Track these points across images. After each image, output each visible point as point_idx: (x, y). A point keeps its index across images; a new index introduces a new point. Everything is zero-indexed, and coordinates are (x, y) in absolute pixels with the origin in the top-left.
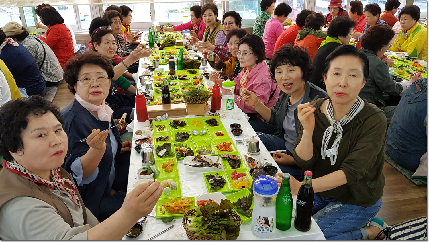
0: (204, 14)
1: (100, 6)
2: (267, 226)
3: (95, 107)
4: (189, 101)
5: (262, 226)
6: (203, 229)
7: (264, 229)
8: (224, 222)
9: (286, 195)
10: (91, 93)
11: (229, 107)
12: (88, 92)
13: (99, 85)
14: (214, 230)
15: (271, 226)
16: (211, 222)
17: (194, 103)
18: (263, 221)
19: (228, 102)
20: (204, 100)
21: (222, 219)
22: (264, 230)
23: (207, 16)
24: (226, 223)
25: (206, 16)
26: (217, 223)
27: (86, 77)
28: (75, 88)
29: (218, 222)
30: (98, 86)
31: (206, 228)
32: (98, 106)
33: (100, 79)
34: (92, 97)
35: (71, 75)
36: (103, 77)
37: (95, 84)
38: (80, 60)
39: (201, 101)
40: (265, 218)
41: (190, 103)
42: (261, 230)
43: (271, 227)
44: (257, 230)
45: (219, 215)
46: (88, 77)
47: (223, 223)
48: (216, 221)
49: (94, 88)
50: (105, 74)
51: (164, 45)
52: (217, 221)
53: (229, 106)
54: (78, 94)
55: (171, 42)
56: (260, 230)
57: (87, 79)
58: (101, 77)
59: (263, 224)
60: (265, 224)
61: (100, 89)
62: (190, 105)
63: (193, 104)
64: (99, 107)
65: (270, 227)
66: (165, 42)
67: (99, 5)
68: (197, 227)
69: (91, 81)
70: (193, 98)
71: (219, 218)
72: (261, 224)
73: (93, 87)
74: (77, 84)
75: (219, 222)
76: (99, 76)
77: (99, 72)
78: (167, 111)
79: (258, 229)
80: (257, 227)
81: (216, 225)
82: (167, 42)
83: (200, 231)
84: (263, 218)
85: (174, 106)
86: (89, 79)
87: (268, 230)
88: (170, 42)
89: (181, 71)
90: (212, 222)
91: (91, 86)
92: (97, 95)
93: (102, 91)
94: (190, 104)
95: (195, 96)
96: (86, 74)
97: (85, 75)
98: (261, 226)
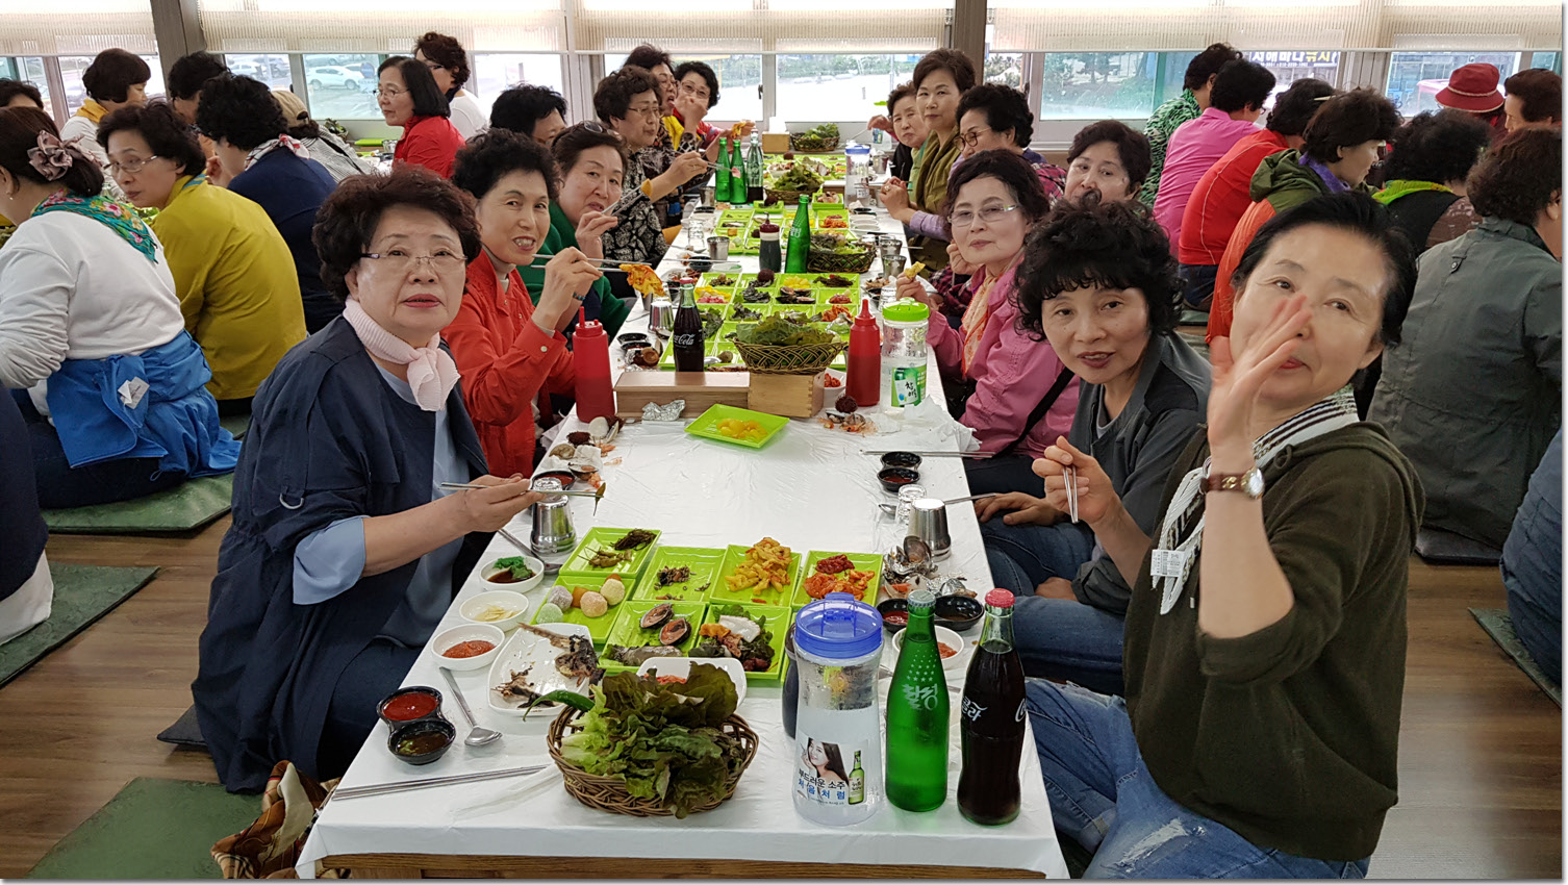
0: (923, 86)
1: (595, 59)
2: (834, 777)
3: (403, 351)
4: (756, 362)
5: (819, 775)
6: (607, 759)
7: (826, 787)
8: (679, 740)
9: (918, 673)
10: (406, 301)
11: (902, 398)
12: (397, 297)
13: (435, 277)
14: (641, 764)
15: (854, 780)
16: (635, 735)
17: (772, 369)
18: (821, 758)
19: (897, 379)
20: (810, 362)
21: (674, 727)
22: (824, 792)
23: (932, 96)
24: (685, 747)
25: (926, 94)
26: (656, 740)
27: (396, 248)
28: (348, 278)
29: (661, 738)
30: (431, 281)
31: (617, 753)
32: (415, 348)
33: (439, 258)
34: (407, 316)
35: (347, 236)
36: (449, 254)
37: (424, 272)
38: (384, 190)
39: (799, 364)
40: (828, 748)
41: (760, 368)
42: (816, 789)
43: (851, 783)
44: (804, 791)
45: (665, 716)
46: (403, 246)
47: (677, 744)
48: (651, 733)
49: (418, 285)
50: (454, 242)
51: (776, 193)
52: (657, 733)
53: (903, 393)
54: (359, 301)
55: (801, 184)
56: (811, 791)
57: (397, 253)
58: (441, 254)
59: (822, 770)
60: (829, 767)
61: (436, 291)
62: (760, 376)
63: (769, 372)
64: (417, 353)
65: (848, 783)
66: (781, 185)
67: (591, 56)
68: (590, 748)
69: (413, 260)
70: (767, 352)
71: (664, 726)
72: (815, 766)
73: (417, 280)
74: (359, 265)
75: (663, 740)
76: (438, 248)
77: (440, 237)
78: (684, 393)
79: (805, 788)
80: (802, 778)
81: (649, 748)
82: (787, 184)
83: (598, 762)
84: (821, 746)
85: (713, 380)
86: (404, 254)
87: (841, 796)
88: (798, 183)
89: (797, 277)
90: (638, 736)
91: (412, 278)
92: (424, 309)
93: (443, 299)
94: (759, 372)
95: (774, 344)
96: (398, 236)
97: (393, 239)
98: (815, 776)
